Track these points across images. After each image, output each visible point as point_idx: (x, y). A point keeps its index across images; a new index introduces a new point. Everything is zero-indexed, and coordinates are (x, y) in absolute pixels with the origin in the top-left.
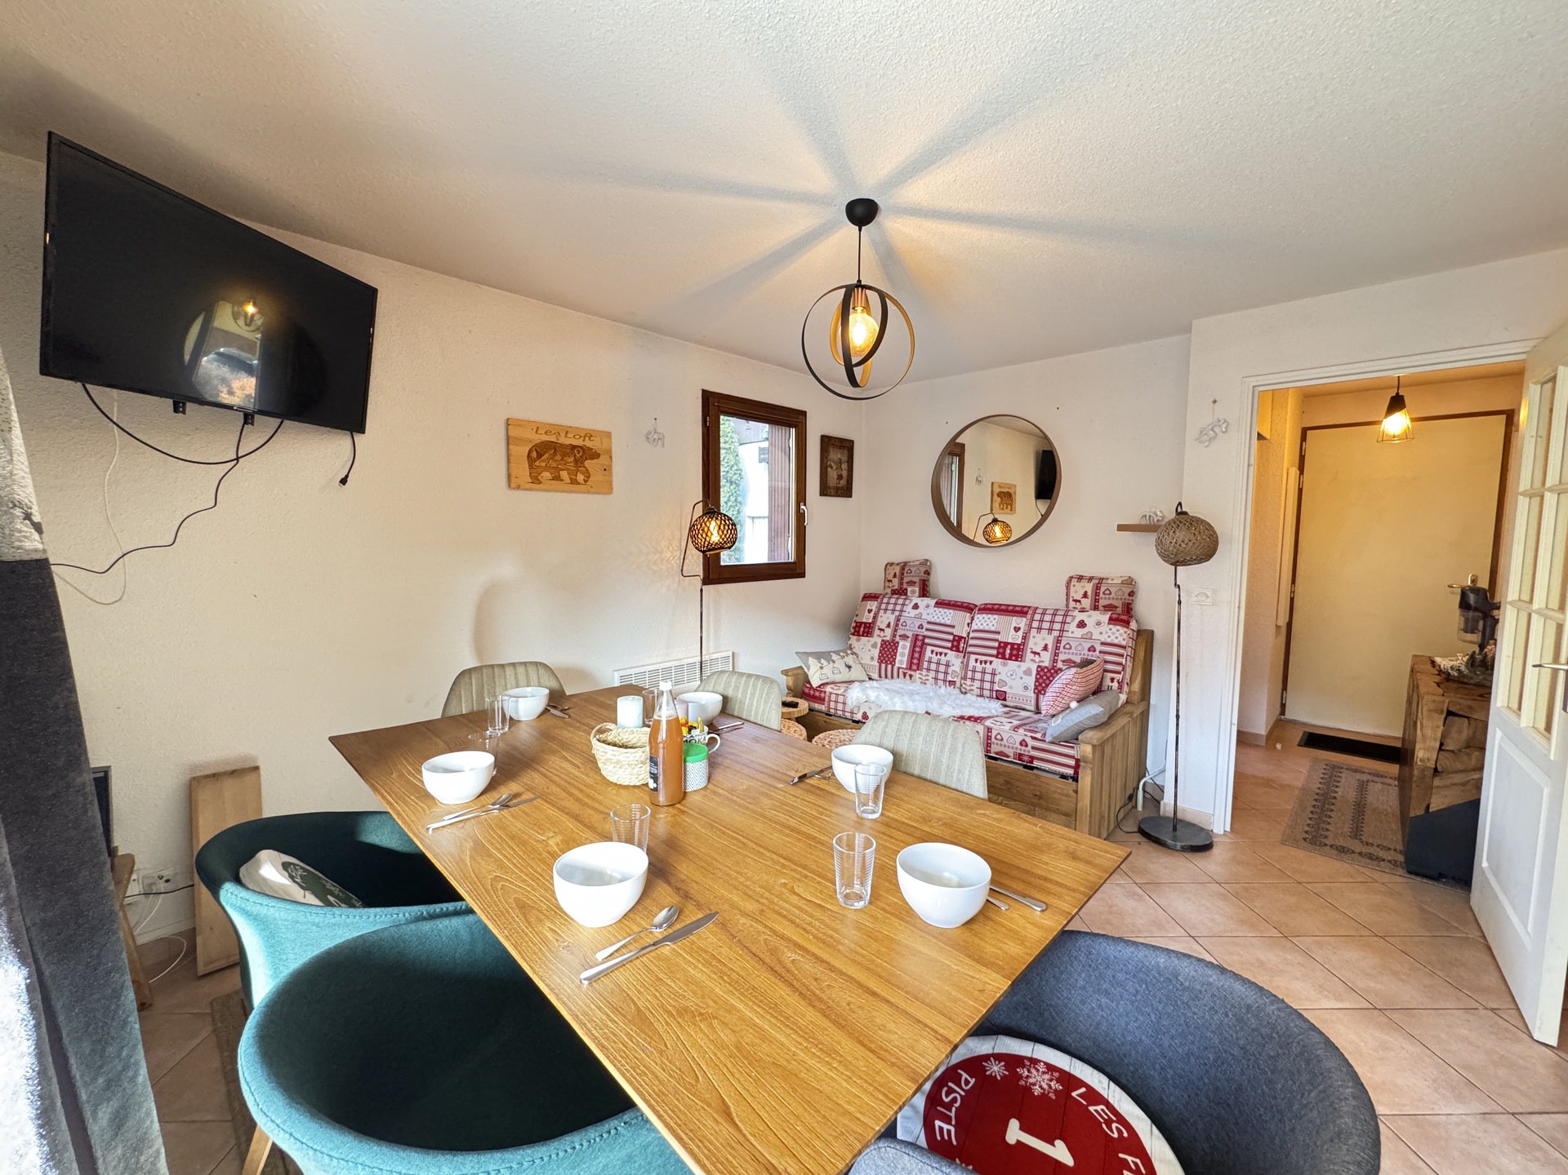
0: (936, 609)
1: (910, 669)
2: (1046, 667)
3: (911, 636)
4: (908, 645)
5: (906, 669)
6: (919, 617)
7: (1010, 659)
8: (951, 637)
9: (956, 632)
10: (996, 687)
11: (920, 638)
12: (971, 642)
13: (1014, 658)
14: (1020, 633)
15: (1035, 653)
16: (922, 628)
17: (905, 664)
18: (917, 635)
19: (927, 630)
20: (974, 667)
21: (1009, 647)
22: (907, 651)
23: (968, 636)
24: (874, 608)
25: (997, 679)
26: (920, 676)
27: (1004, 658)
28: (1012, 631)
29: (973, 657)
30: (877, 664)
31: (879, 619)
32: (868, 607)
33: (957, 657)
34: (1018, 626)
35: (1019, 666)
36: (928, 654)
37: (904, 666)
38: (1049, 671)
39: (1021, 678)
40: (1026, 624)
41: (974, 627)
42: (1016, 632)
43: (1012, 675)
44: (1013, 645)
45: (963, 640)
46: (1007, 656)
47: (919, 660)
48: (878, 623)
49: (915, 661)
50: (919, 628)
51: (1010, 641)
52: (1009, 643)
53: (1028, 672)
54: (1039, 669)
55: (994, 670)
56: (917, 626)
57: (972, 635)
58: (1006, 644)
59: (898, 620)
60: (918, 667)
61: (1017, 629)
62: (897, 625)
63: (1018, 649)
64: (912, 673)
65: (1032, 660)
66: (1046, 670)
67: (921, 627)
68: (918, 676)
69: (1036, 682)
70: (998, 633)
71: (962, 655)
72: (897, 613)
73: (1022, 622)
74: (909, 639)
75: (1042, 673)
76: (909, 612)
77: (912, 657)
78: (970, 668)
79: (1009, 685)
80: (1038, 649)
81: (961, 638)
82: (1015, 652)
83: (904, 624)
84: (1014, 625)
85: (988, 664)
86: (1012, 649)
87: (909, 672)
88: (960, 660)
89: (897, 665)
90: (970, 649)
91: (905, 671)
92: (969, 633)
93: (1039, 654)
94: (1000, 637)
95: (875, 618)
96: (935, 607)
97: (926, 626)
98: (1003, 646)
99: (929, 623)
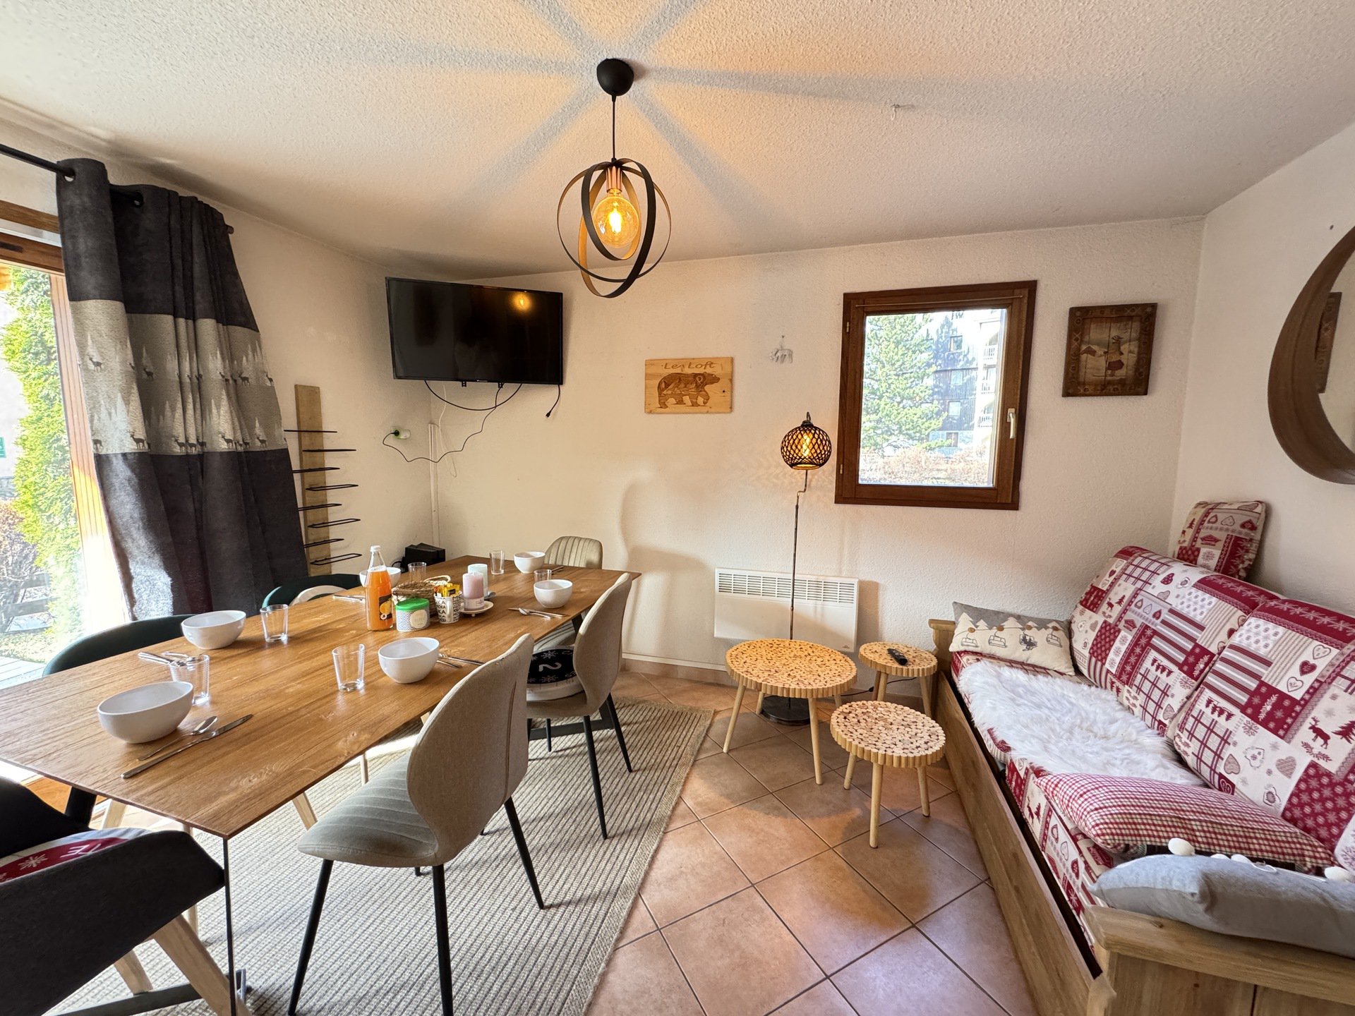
0: (1194, 590)
1: (1119, 678)
2: (1329, 775)
3: (1138, 626)
4: (1130, 638)
5: (1115, 676)
6: (1163, 597)
7: (1264, 724)
8: (1189, 646)
9: (1202, 639)
10: (1221, 769)
11: (1149, 632)
12: (1220, 666)
13: (1272, 725)
14: (1309, 679)
15: (1319, 733)
16: (1158, 618)
17: (1116, 667)
18: (1147, 627)
19: (1164, 622)
20: (1201, 713)
21: (1274, 698)
22: (1124, 648)
23: (1219, 654)
24: (1118, 570)
25: (1228, 751)
26: (1128, 695)
27: (1254, 717)
28: (1296, 670)
29: (1208, 694)
30: (1087, 655)
31: (1116, 588)
32: (1113, 568)
33: (1184, 684)
34: (1312, 662)
35: (1275, 747)
36: (1147, 663)
37: (1114, 671)
38: (1332, 785)
39: (1269, 772)
40: (1331, 664)
41: (1236, 639)
42: (1303, 672)
43: (1254, 757)
44: (1283, 696)
45: (1206, 658)
46: (1262, 716)
47: (1133, 668)
48: (1111, 595)
49: (1128, 668)
50: (1154, 616)
51: (1282, 687)
52: (1275, 691)
53: (1286, 766)
54: (1312, 771)
55: (1228, 733)
56: (1153, 612)
57: (1227, 653)
58: (1272, 690)
59: (1135, 595)
60: (1129, 679)
61: (1306, 668)
62: (1129, 604)
63: (1289, 711)
64: (1121, 686)
65: (1306, 745)
66: (1325, 780)
67: (1157, 615)
68: (1126, 694)
69: (1292, 795)
70: (1268, 663)
71: (1196, 683)
72: (1139, 584)
73: (1323, 655)
74: (1135, 631)
75: (1314, 783)
76: (1157, 587)
77: (1125, 661)
78: (1195, 713)
79: (1241, 775)
80: (1329, 727)
81: (1205, 651)
82: (1279, 714)
83: (1139, 604)
84: (1307, 656)
85: (1224, 716)
86: (1276, 706)
87: (1118, 684)
88: (1187, 692)
89: (1107, 666)
90: (1211, 679)
91: (1114, 680)
92: (1224, 647)
93: (1326, 737)
94: (1267, 675)
95: (1112, 585)
96: (1195, 586)
97: (1165, 615)
98: (1265, 691)
99: (1172, 611)
